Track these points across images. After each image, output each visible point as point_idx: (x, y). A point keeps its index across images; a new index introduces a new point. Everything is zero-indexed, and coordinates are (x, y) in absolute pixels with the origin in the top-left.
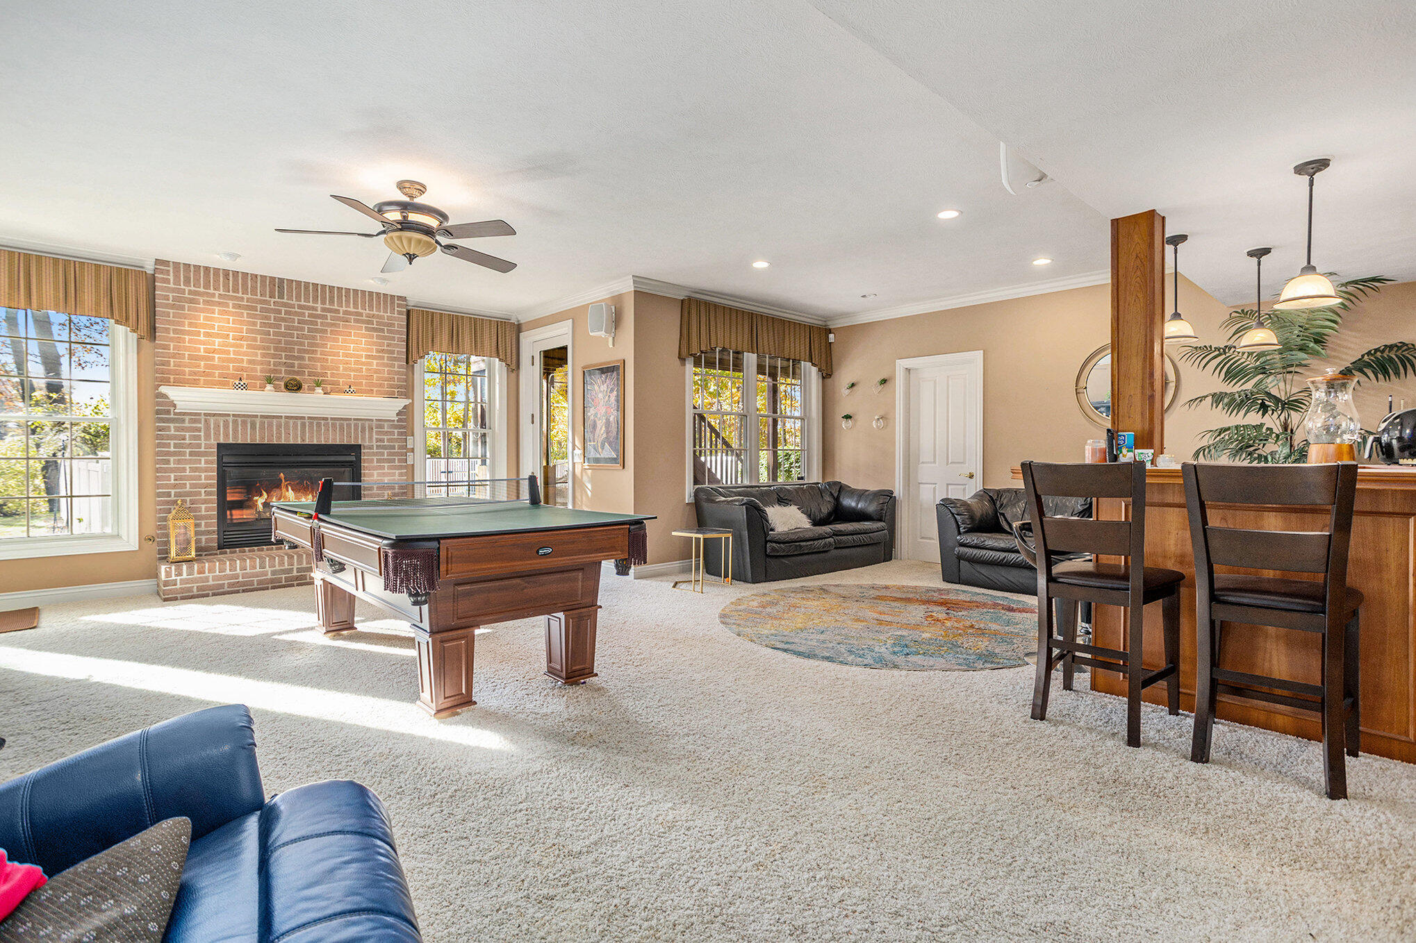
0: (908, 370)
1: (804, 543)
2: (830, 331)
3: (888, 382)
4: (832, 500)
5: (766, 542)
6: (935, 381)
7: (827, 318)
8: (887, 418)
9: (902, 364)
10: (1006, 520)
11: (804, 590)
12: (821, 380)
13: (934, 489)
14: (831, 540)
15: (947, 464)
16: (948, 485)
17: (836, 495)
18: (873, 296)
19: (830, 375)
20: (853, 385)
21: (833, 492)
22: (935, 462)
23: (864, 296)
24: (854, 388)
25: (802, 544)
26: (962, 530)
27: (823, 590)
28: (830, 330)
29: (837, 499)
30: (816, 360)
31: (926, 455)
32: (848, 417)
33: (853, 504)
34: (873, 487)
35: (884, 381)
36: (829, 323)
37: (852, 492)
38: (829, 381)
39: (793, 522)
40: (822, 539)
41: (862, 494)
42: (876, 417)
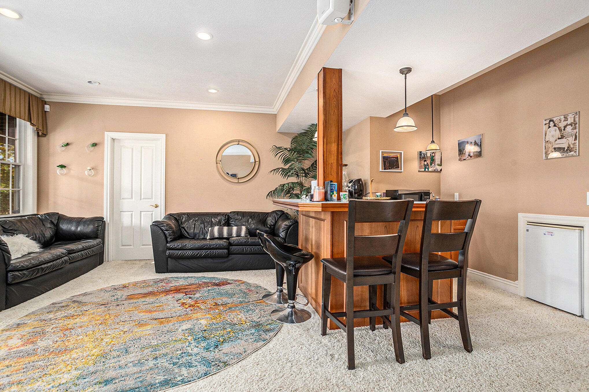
0: (113, 140)
1: (46, 265)
2: (46, 103)
3: (97, 146)
4: (52, 226)
5: (7, 272)
6: (132, 149)
7: (43, 92)
8: (97, 169)
9: (109, 135)
10: (185, 230)
11: (56, 307)
12: (36, 137)
13: (132, 214)
14: (66, 258)
15: (141, 199)
16: (141, 212)
17: (55, 222)
18: (98, 84)
19: (46, 135)
20: (68, 144)
21: (53, 220)
22: (132, 198)
23: (90, 82)
24: (68, 147)
25: (43, 266)
26: (169, 240)
27: (75, 301)
28: (45, 101)
29: (57, 226)
30: (34, 121)
31: (125, 194)
32: (62, 166)
33: (73, 228)
34: (88, 215)
35: (95, 145)
36: (44, 96)
37: (70, 220)
38: (43, 139)
39: (25, 249)
40: (59, 259)
41: (79, 221)
42: (89, 168)
